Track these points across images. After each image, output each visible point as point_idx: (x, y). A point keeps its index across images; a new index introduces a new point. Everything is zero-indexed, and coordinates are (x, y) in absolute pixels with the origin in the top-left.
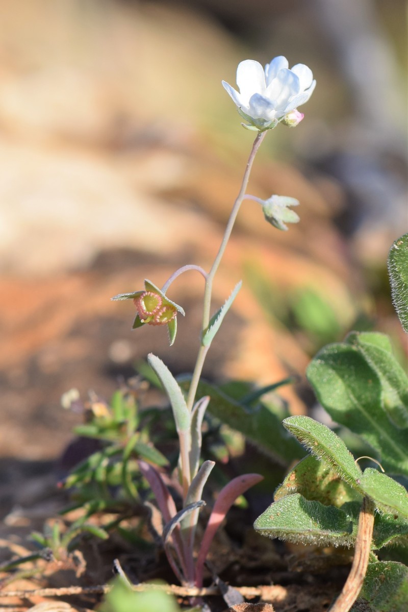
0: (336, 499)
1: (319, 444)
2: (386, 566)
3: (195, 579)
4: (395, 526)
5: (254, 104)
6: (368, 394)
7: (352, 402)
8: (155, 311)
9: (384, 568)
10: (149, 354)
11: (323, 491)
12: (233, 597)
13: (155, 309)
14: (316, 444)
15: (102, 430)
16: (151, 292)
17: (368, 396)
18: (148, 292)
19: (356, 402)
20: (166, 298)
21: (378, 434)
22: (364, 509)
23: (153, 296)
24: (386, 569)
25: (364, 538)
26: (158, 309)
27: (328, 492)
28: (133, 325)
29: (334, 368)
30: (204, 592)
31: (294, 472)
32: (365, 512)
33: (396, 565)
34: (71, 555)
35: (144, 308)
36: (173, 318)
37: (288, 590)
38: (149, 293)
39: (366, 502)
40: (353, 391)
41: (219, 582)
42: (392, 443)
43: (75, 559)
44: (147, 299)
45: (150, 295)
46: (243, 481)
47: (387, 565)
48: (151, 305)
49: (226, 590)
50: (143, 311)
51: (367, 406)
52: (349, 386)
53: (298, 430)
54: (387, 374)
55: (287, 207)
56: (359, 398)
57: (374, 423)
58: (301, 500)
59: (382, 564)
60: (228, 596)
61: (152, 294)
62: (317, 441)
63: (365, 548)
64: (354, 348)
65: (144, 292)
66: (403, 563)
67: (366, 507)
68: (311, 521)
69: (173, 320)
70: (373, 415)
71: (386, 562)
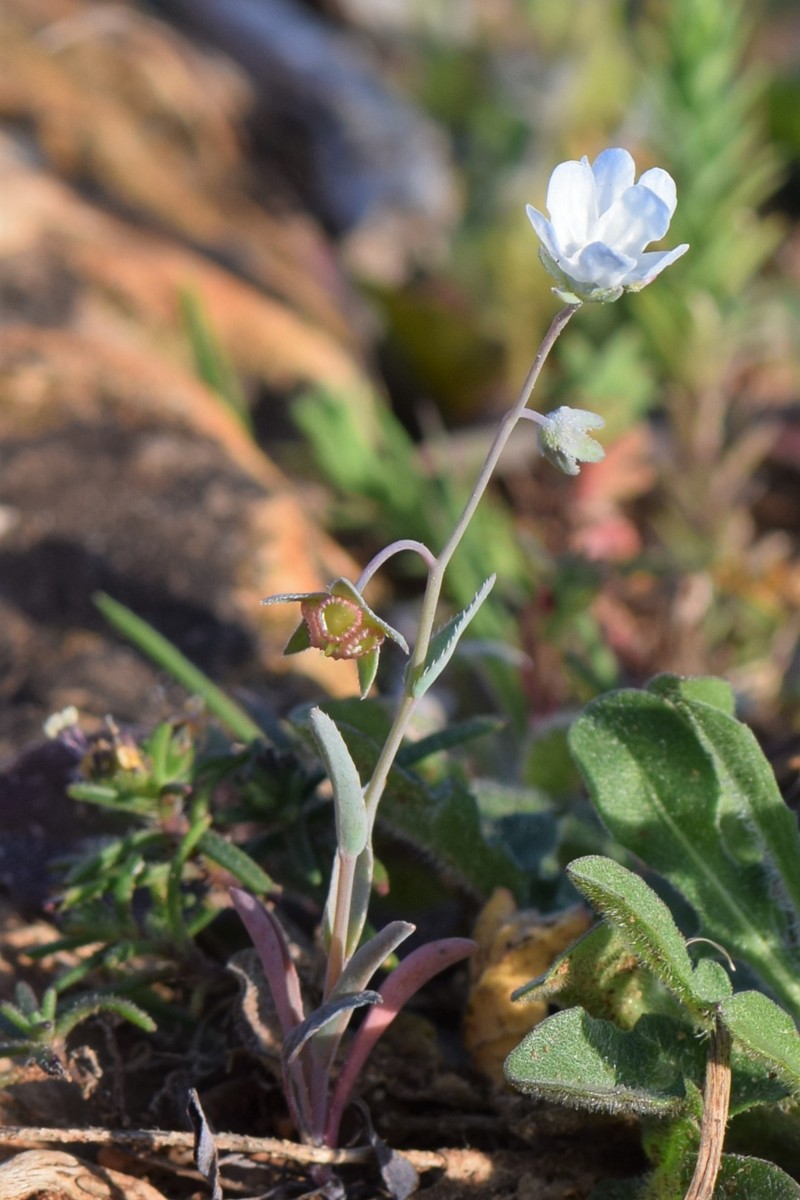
0: (621, 1003)
1: (638, 922)
2: (742, 1165)
3: (325, 1131)
4: (750, 1079)
5: (591, 261)
6: (691, 798)
7: (655, 808)
8: (346, 635)
9: (737, 1168)
10: (314, 709)
11: (602, 990)
12: (398, 1172)
13: (347, 631)
14: (632, 920)
15: (125, 796)
16: (343, 598)
17: (688, 800)
18: (336, 597)
19: (662, 810)
20: (371, 613)
21: (700, 878)
22: (715, 1055)
23: (346, 606)
24: (741, 1170)
25: (715, 1117)
26: (353, 633)
27: (611, 992)
28: (285, 647)
29: (623, 739)
30: (343, 1157)
31: (567, 960)
32: (717, 1062)
33: (763, 1166)
34: (75, 1055)
35: (325, 628)
36: (374, 647)
37: (495, 1161)
38: (339, 599)
39: (719, 1041)
40: (659, 787)
41: (377, 1143)
42: (726, 896)
43: (83, 1063)
44: (331, 611)
45: (340, 604)
46: (443, 952)
47: (745, 1164)
48: (337, 622)
49: (388, 1158)
50: (322, 632)
51: (683, 821)
52: (651, 777)
53: (600, 891)
54: (735, 766)
55: (588, 433)
56: (669, 803)
57: (695, 856)
58: (584, 1021)
59: (734, 1160)
60: (388, 1169)
61: (345, 602)
62: (635, 916)
63: (717, 1134)
64: (669, 703)
65: (329, 597)
66: (780, 1164)
67: (719, 1052)
68: (601, 1064)
69: (373, 652)
70: (694, 838)
71: (741, 1158)
